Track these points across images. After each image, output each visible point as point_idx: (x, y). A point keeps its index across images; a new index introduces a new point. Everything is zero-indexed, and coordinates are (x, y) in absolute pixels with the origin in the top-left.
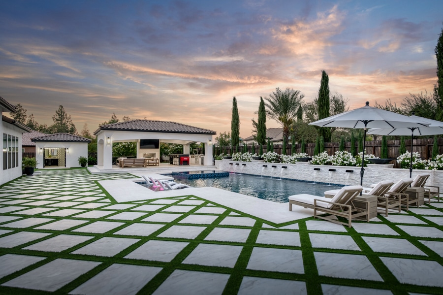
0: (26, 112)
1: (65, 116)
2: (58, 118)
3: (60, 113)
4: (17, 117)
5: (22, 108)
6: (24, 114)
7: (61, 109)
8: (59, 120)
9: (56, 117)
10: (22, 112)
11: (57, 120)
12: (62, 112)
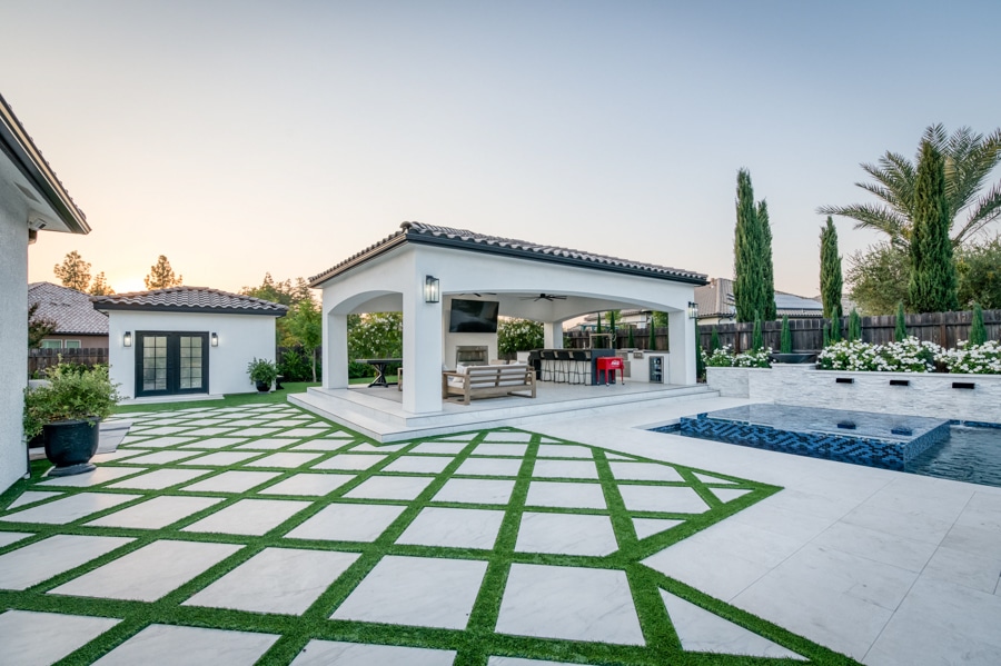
0: (90, 268)
1: (170, 278)
2: (155, 281)
3: (161, 271)
4: (71, 277)
5: (82, 259)
6: (85, 273)
7: (163, 264)
8: (158, 286)
9: (151, 279)
10: (81, 268)
11: (154, 285)
12: (164, 269)
